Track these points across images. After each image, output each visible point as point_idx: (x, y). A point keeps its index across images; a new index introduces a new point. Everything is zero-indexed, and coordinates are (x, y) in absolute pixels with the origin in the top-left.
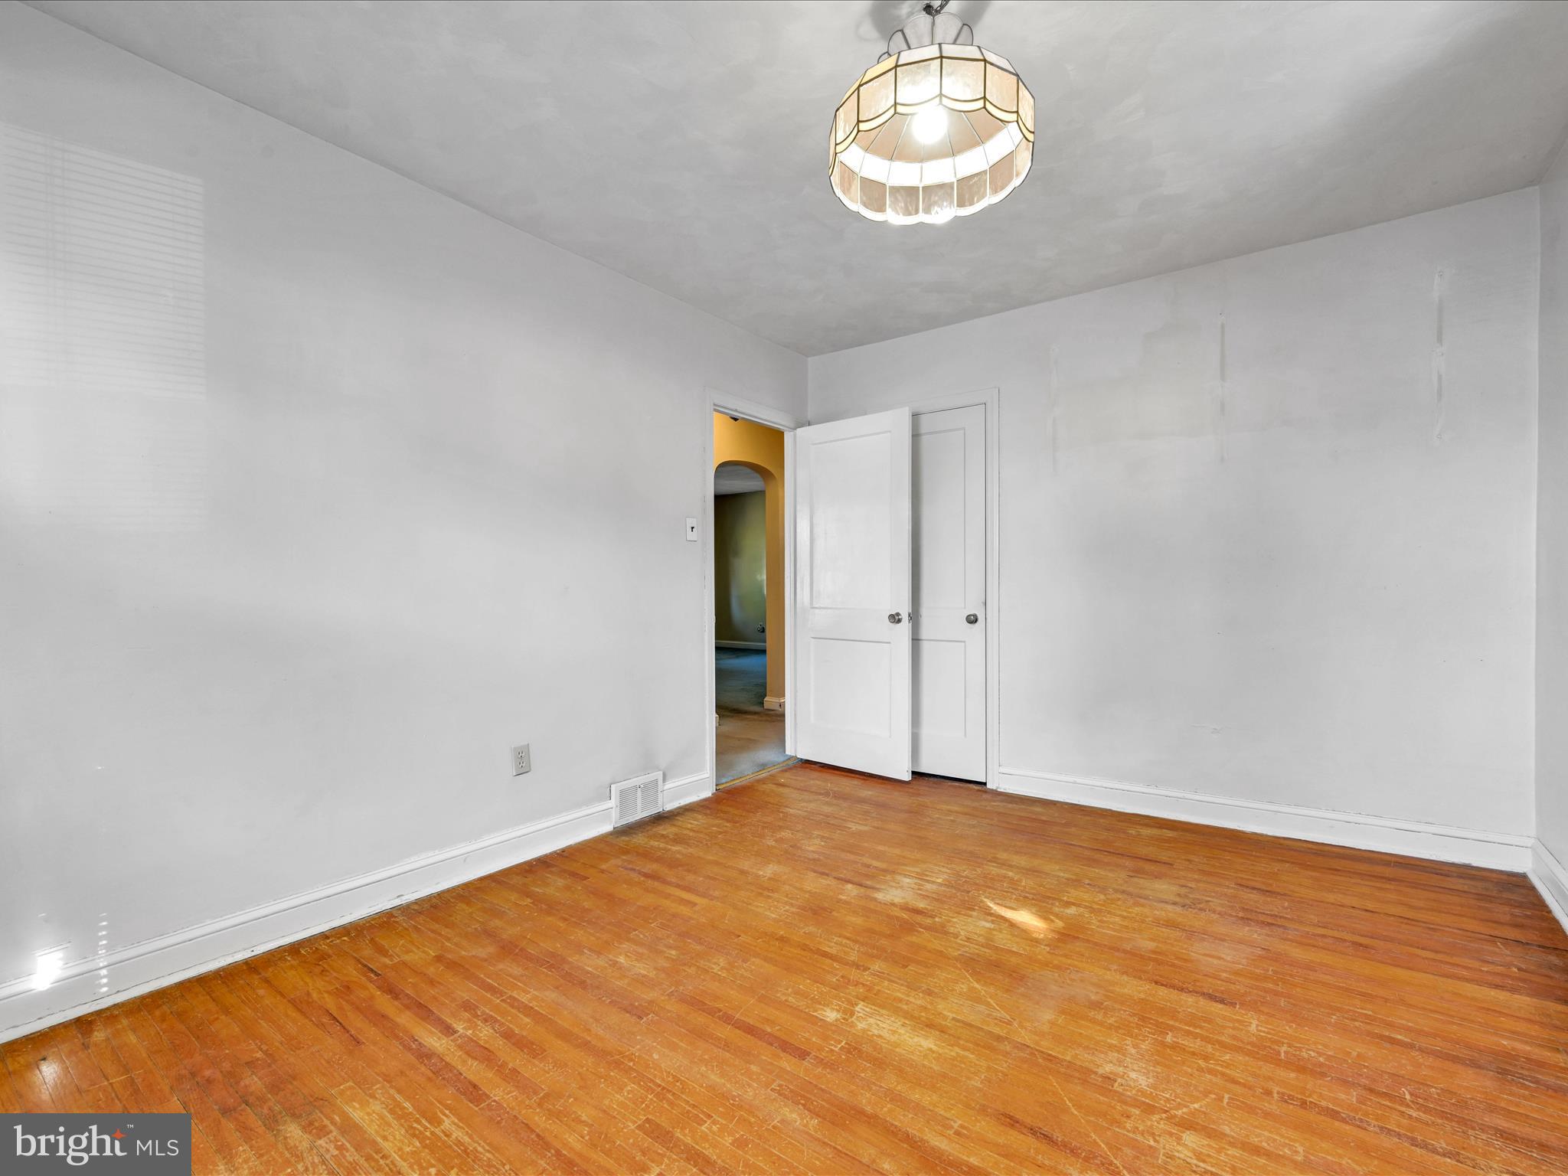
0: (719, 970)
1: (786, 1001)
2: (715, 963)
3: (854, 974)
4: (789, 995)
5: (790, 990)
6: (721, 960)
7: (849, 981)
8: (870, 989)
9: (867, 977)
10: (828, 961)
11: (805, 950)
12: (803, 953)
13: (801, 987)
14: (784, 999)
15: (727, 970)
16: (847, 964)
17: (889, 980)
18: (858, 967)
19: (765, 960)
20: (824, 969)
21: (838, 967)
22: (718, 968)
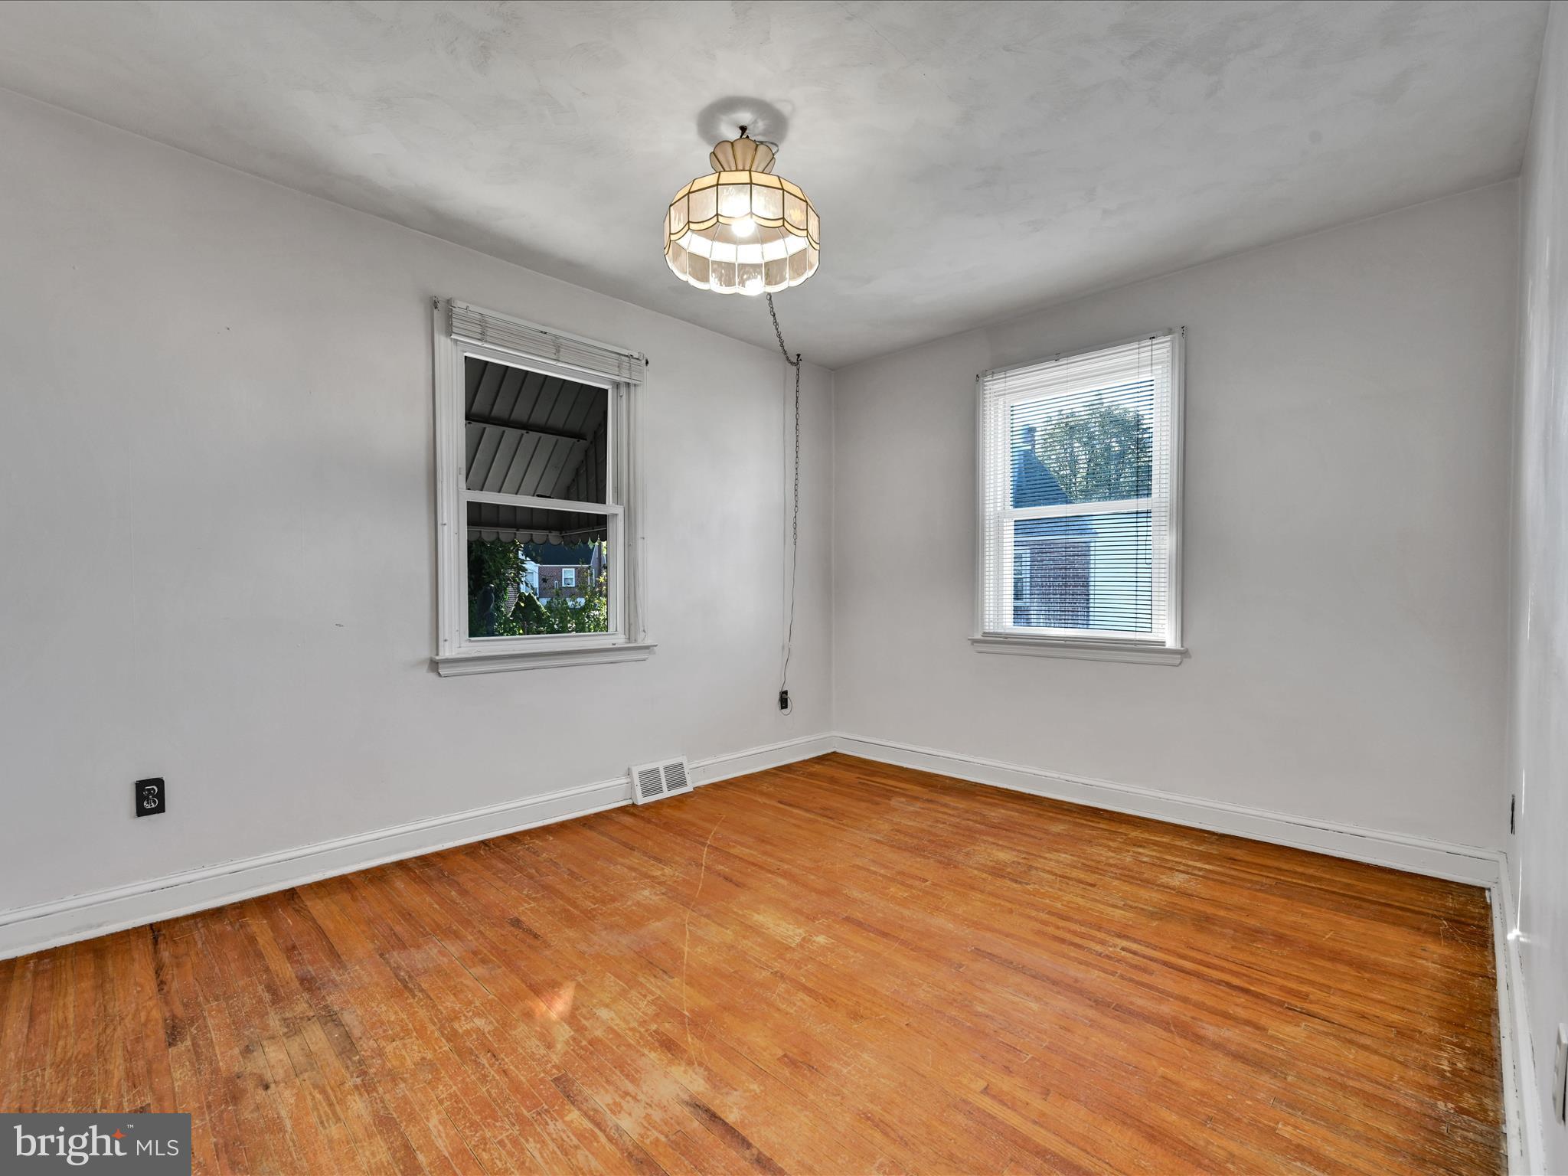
0: (922, 984)
1: (856, 952)
2: (928, 992)
3: (789, 970)
4: (853, 956)
5: (852, 961)
6: (923, 996)
7: (796, 964)
8: (781, 956)
9: (777, 966)
10: (810, 985)
11: (832, 1000)
12: (834, 997)
13: (841, 963)
14: (858, 954)
15: (915, 985)
16: (792, 980)
17: (759, 961)
18: (782, 976)
19: (875, 991)
20: (816, 977)
21: (802, 978)
22: (923, 988)
